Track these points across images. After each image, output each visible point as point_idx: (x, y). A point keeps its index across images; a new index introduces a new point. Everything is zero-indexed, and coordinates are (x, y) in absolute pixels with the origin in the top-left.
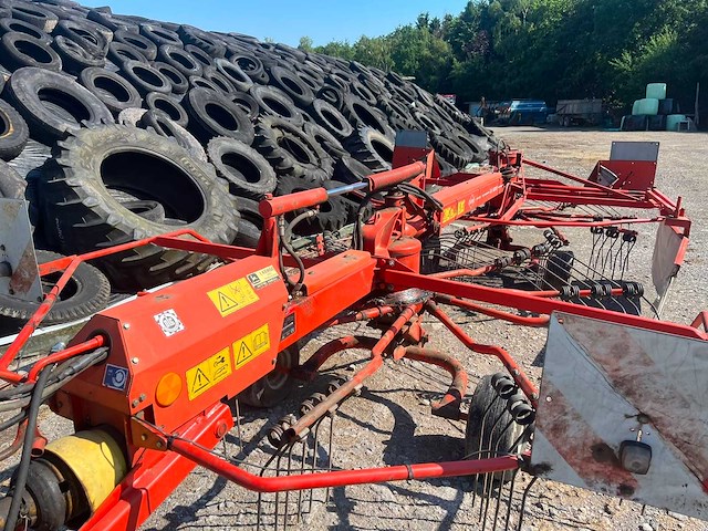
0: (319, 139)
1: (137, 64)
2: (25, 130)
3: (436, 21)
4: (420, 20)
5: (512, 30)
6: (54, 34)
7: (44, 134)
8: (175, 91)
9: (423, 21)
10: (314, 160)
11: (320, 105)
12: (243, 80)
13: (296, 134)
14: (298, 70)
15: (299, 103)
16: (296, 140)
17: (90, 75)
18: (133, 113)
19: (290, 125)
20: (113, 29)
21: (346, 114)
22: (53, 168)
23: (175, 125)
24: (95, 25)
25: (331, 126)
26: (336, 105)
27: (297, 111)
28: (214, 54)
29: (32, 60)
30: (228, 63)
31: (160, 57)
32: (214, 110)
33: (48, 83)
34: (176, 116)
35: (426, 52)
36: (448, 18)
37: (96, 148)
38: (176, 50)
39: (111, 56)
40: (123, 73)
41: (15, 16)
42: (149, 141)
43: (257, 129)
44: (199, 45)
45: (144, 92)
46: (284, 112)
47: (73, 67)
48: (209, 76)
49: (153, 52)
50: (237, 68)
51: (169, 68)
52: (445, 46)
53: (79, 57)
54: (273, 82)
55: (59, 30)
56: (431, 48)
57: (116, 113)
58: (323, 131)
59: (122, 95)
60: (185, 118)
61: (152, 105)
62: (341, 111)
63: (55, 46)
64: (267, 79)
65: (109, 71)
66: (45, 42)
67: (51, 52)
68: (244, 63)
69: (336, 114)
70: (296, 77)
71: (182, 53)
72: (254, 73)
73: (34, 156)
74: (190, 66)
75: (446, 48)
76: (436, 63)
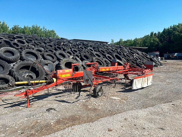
0: (105, 61)
1: (74, 49)
2: (56, 59)
3: (155, 34)
4: (151, 33)
5: (176, 35)
6: (62, 45)
7: (59, 60)
8: (79, 53)
9: (152, 34)
10: (103, 65)
11: (107, 55)
12: (93, 51)
13: (100, 60)
14: (105, 49)
15: (103, 55)
16: (100, 61)
17: (66, 51)
18: (71, 57)
19: (99, 59)
20: (72, 44)
21: (113, 57)
22: (59, 64)
23: (78, 59)
24: (69, 43)
25: (109, 59)
26: (111, 55)
27: (102, 56)
28: (88, 47)
29: (59, 49)
30: (90, 48)
31: (78, 48)
32: (85, 56)
33: (60, 52)
34: (78, 57)
35: (152, 41)
36: (159, 33)
37: (65, 61)
38: (81, 47)
39: (70, 48)
40: (71, 51)
41: (57, 43)
42: (72, 61)
43: (92, 59)
44: (86, 45)
45: (74, 53)
46: (99, 56)
47: (64, 50)
48: (86, 51)
49: (77, 47)
50: (92, 49)
51: (79, 49)
52: (157, 40)
53: (65, 49)
54: (99, 51)
55: (63, 45)
56: (154, 40)
57: (69, 56)
58: (107, 60)
59: (71, 54)
60: (80, 57)
61: (75, 55)
62: (112, 56)
63: (62, 47)
64: (98, 51)
65: (69, 50)
66: (61, 46)
67: (61, 48)
68: (94, 48)
69: (111, 56)
70: (104, 50)
71: (82, 47)
72: (95, 49)
73: (57, 62)
74: (83, 49)
75: (158, 40)
76: (155, 44)
